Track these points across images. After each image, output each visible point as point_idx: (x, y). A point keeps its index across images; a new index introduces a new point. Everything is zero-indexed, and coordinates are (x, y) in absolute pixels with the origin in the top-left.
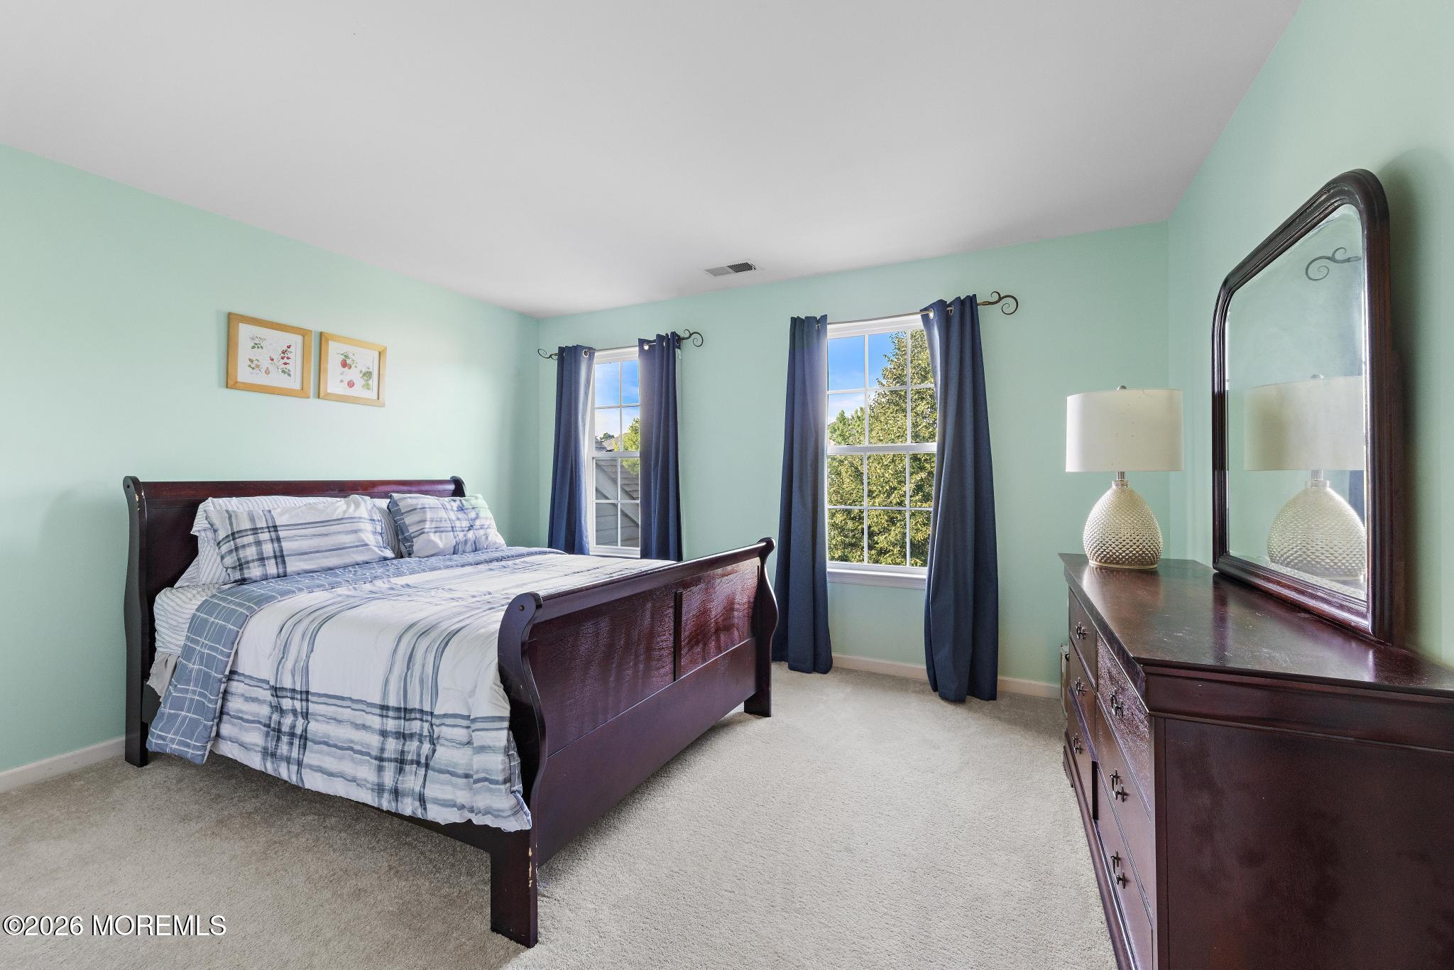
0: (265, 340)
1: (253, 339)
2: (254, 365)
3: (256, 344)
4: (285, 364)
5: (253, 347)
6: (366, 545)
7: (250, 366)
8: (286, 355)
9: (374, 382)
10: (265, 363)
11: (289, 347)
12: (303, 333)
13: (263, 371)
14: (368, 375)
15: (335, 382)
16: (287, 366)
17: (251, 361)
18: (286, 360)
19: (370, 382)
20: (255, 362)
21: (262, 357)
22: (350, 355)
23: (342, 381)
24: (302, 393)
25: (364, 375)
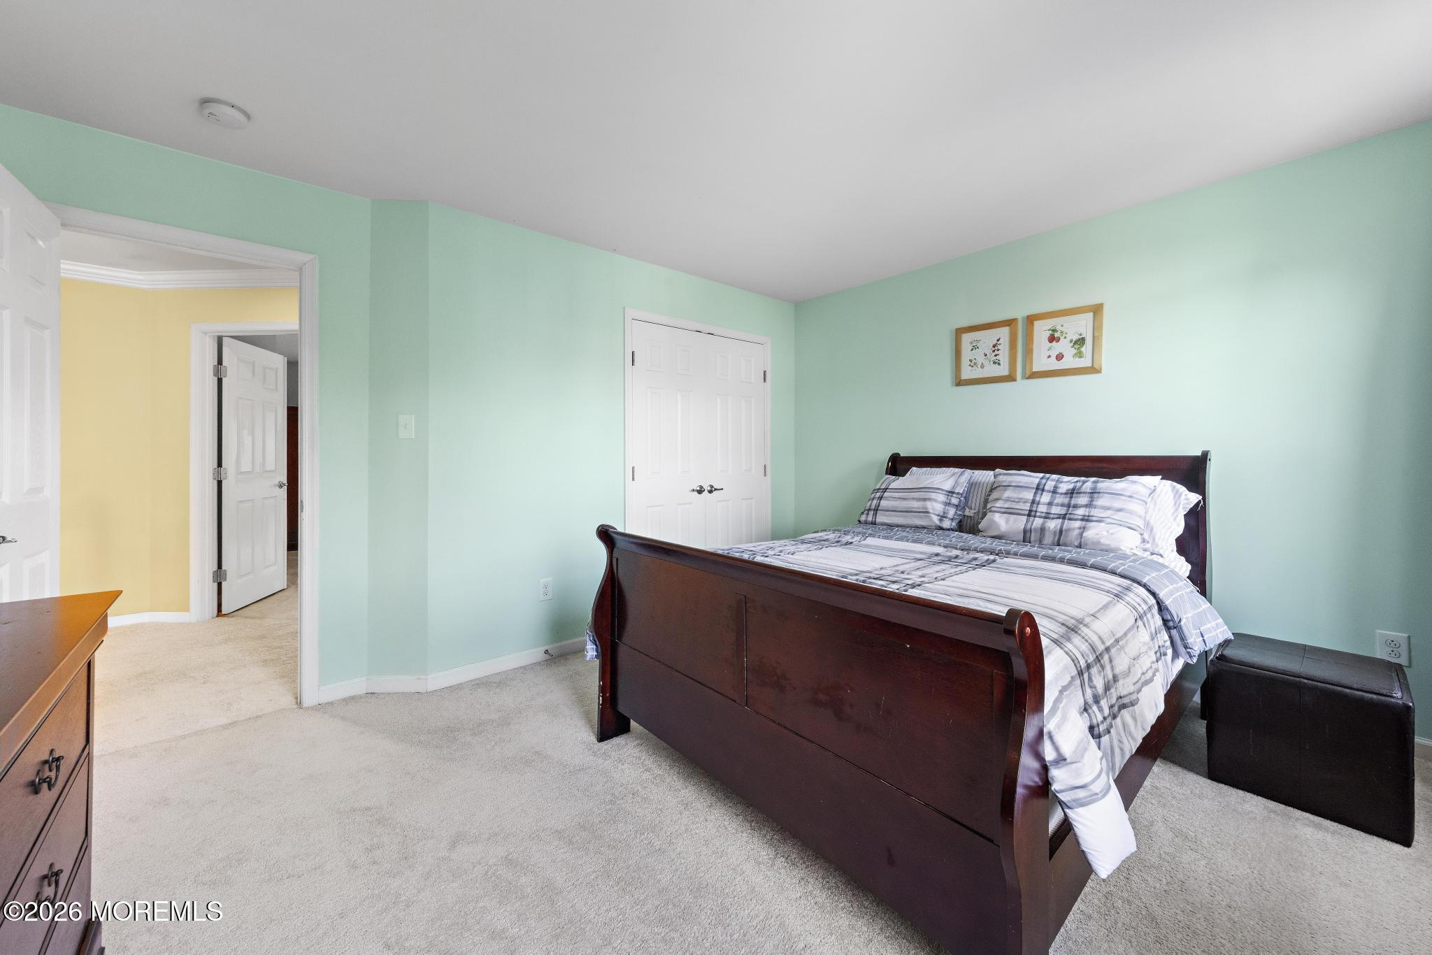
0: (980, 341)
1: (971, 343)
2: (973, 364)
3: (974, 346)
4: (996, 356)
5: (972, 350)
6: (928, 512)
7: (970, 365)
8: (996, 348)
9: (1087, 349)
10: (980, 360)
11: (998, 340)
12: (1010, 323)
13: (979, 366)
14: (1081, 342)
15: (1042, 361)
16: (997, 357)
17: (971, 361)
18: (996, 352)
19: (1083, 349)
20: (974, 361)
21: (978, 356)
22: (1059, 328)
23: (1049, 357)
24: (1010, 378)
25: (1075, 343)
